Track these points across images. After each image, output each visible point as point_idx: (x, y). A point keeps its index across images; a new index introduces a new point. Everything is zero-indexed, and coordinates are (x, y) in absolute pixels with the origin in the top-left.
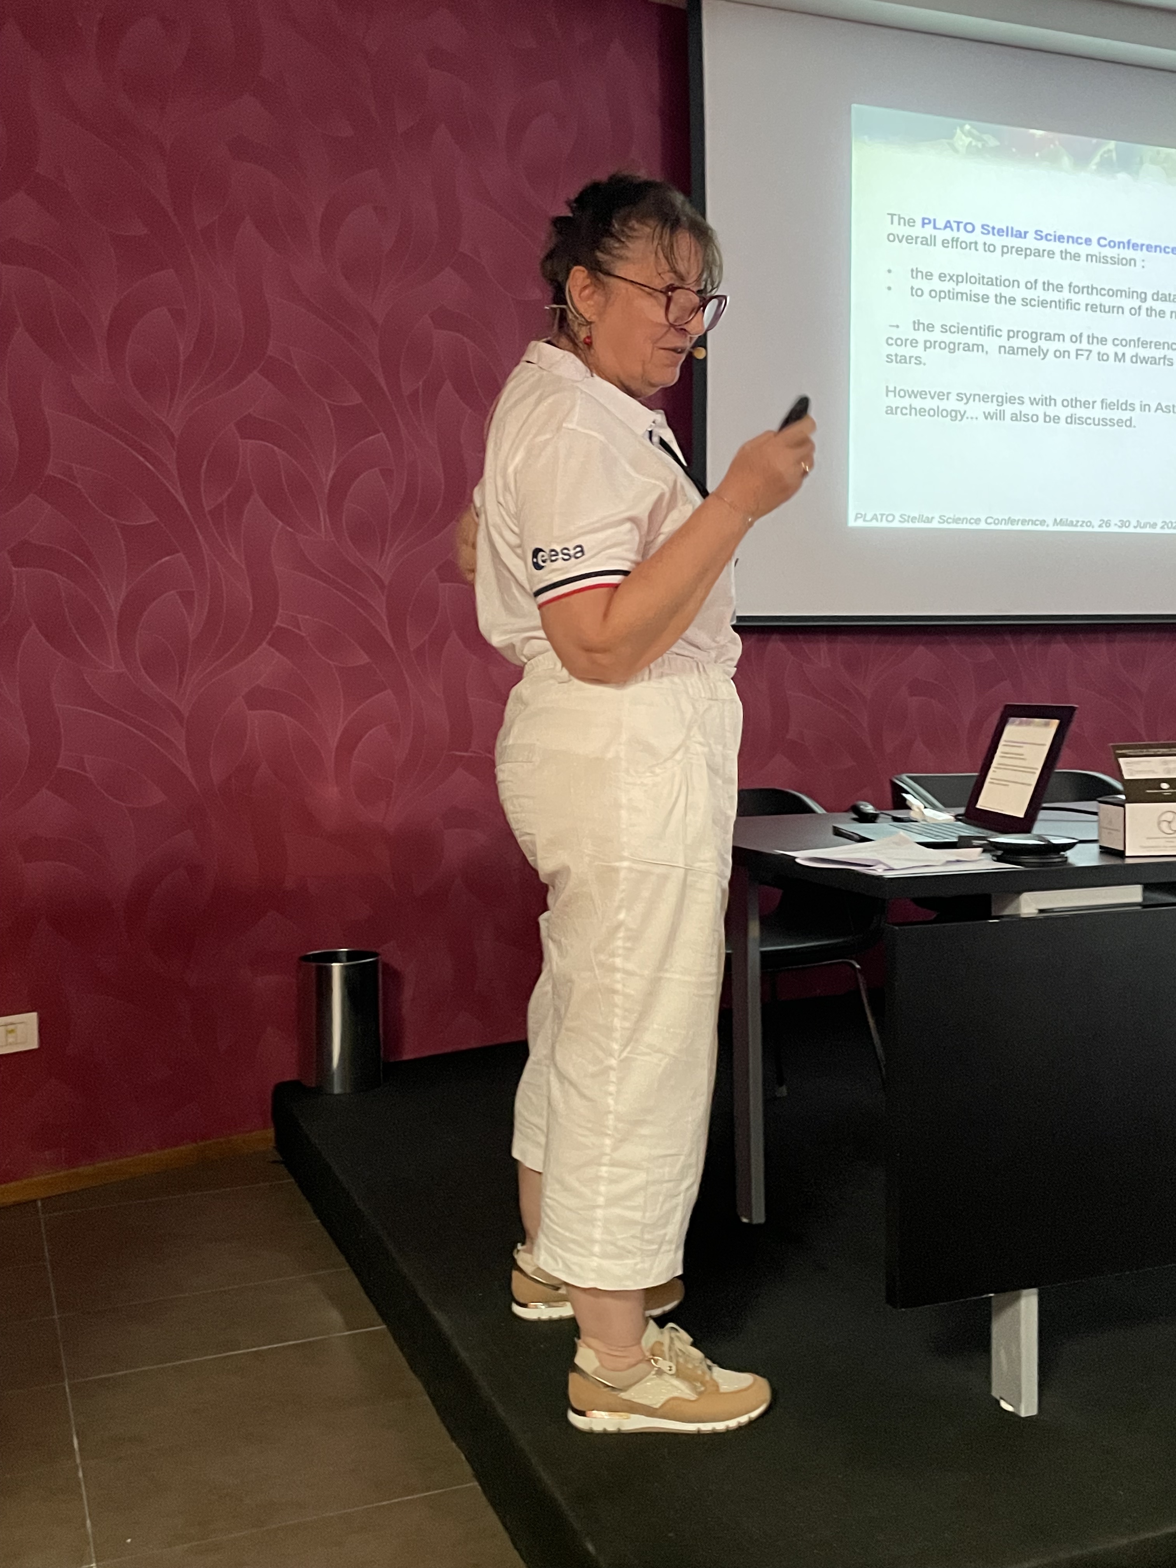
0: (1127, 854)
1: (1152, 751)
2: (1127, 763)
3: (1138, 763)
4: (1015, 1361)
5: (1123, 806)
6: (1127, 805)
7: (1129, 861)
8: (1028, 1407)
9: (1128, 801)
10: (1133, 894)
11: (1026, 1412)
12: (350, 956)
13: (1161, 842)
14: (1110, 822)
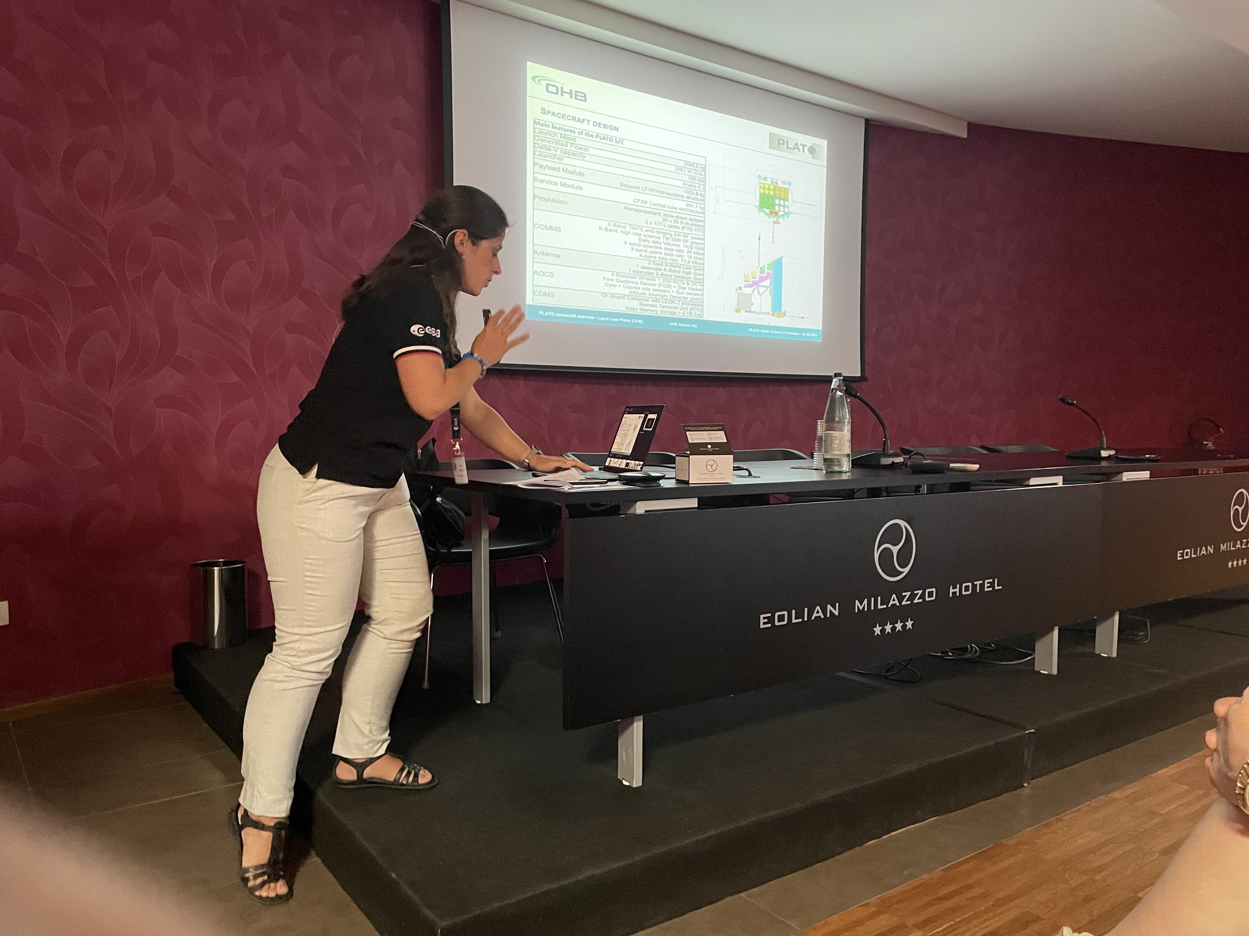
0: (690, 482)
1: (703, 428)
2: (691, 434)
3: (696, 434)
4: (630, 757)
5: (689, 457)
6: (690, 456)
7: (690, 485)
8: (637, 782)
9: (691, 454)
10: (693, 503)
11: (636, 785)
12: (225, 564)
13: (707, 476)
14: (682, 465)
